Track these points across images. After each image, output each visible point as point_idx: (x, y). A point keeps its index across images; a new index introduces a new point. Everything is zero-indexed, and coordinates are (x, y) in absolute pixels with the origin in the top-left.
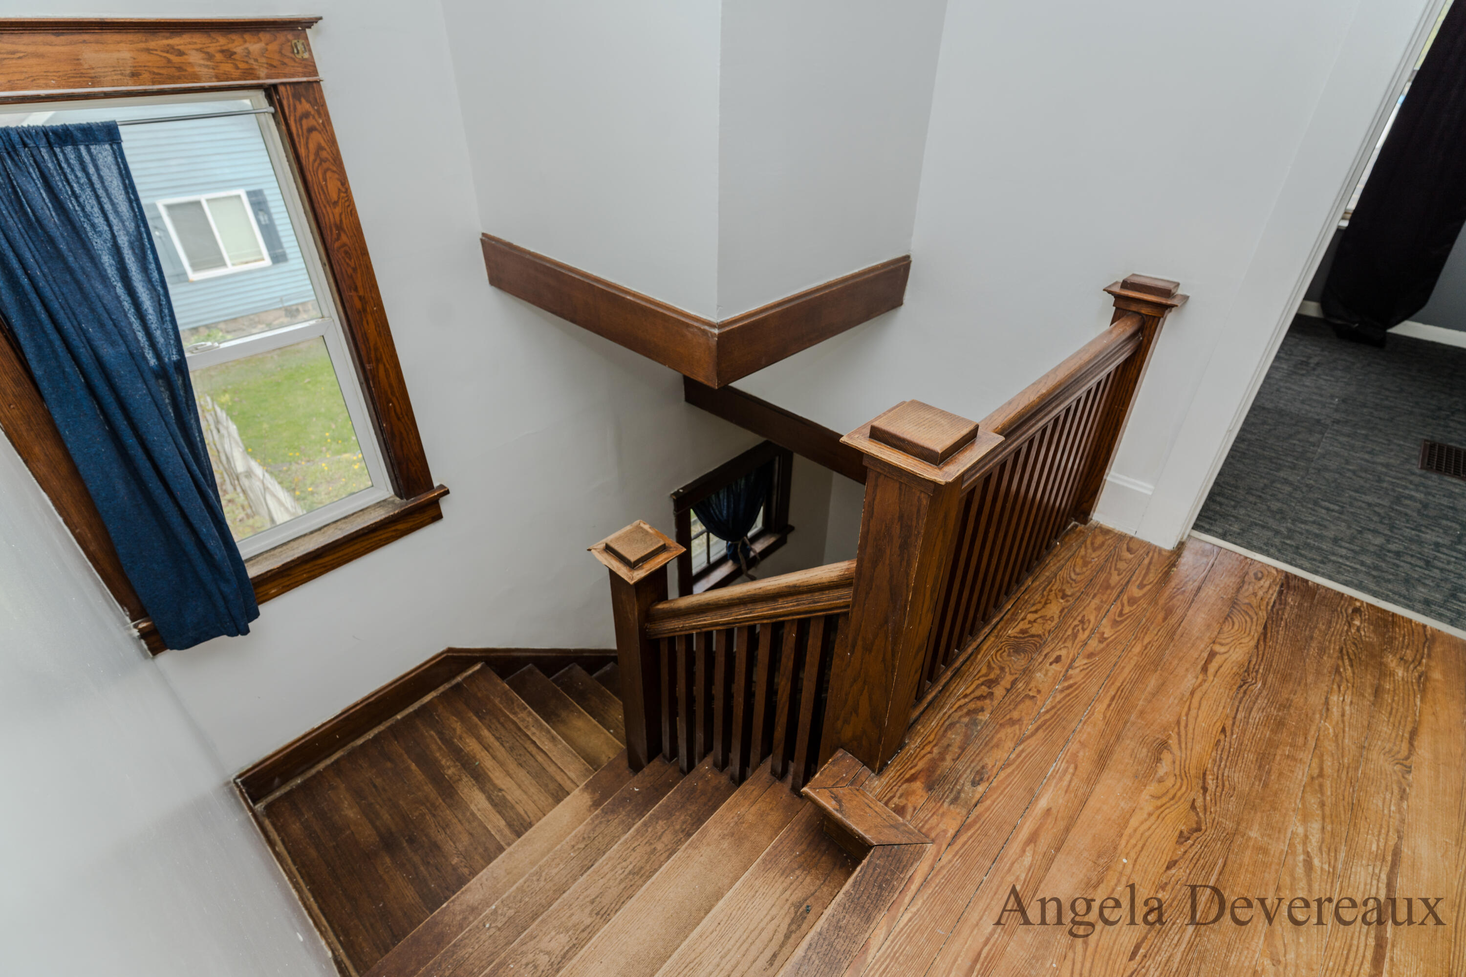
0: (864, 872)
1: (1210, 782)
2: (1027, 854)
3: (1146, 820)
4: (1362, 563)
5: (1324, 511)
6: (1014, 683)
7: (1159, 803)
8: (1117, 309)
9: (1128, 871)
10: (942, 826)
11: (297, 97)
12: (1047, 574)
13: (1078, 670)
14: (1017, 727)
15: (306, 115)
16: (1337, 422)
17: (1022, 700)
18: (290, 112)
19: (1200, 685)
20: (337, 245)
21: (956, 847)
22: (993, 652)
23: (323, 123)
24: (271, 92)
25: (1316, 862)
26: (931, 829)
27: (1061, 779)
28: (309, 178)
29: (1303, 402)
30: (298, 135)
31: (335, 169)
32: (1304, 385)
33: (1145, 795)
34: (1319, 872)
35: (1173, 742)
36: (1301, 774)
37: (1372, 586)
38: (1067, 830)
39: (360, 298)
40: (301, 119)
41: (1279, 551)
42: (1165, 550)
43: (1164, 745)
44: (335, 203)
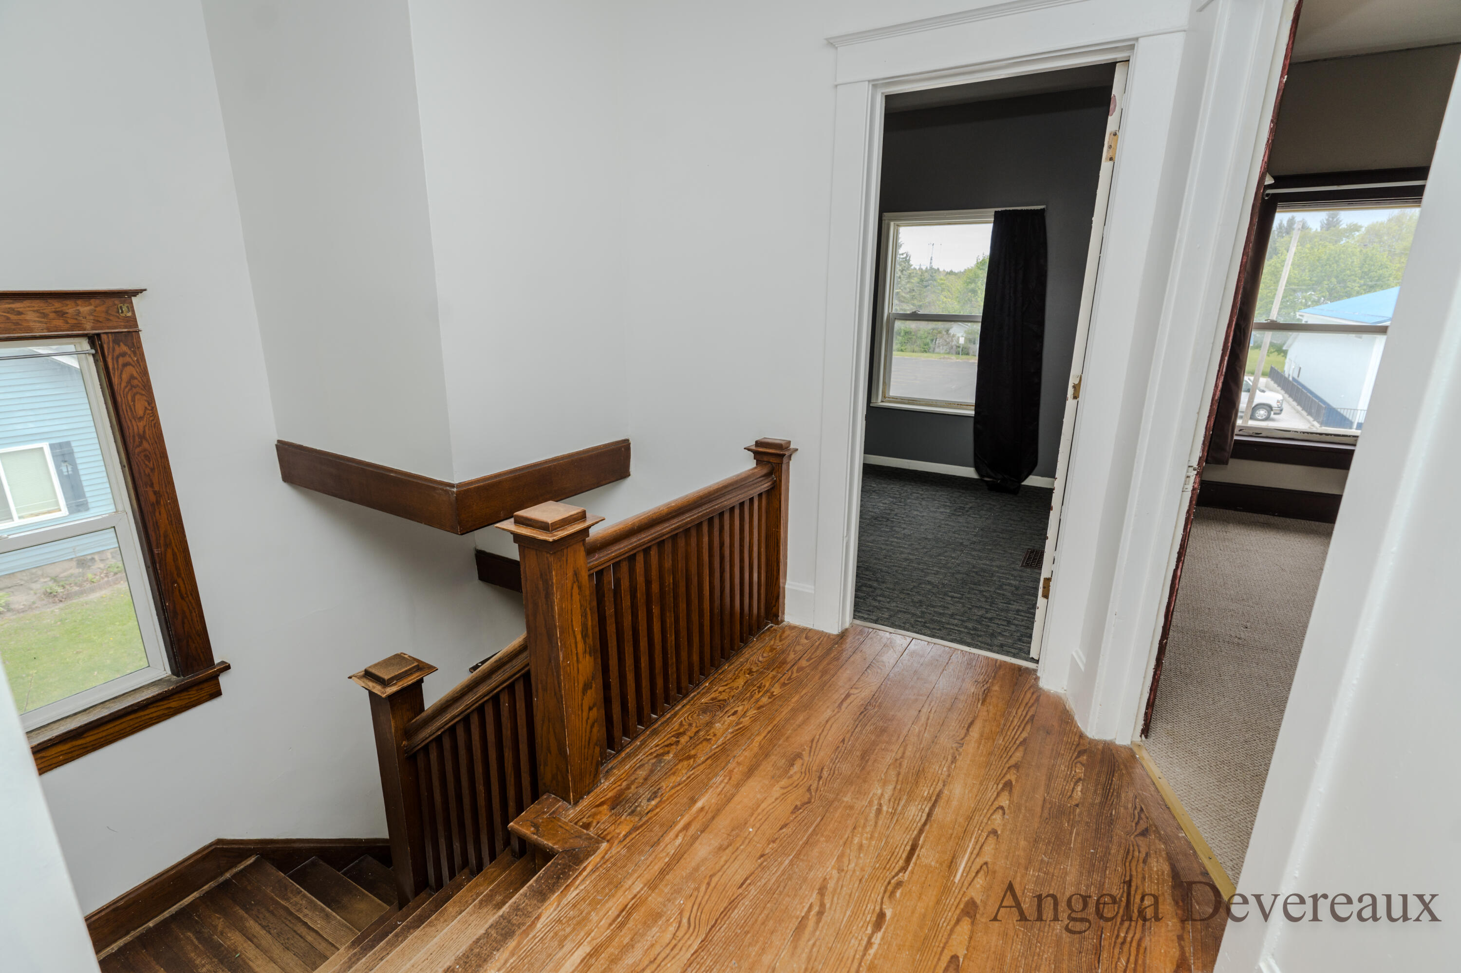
0: (546, 872)
1: (825, 773)
2: (679, 838)
3: (773, 802)
4: (966, 627)
5: (949, 599)
6: (697, 732)
7: (785, 791)
8: (757, 461)
9: (751, 835)
10: (617, 831)
11: (117, 342)
12: (741, 660)
13: (748, 718)
14: (692, 760)
15: (123, 355)
16: (974, 543)
17: (701, 743)
18: (108, 353)
19: (835, 715)
20: (137, 450)
21: (625, 843)
22: (686, 715)
23: (137, 360)
24: (94, 340)
25: (885, 808)
26: (607, 834)
27: (717, 787)
28: (119, 399)
29: (954, 533)
30: (114, 368)
31: (144, 393)
32: (959, 522)
33: (777, 788)
34: (884, 814)
35: (805, 754)
36: (889, 758)
37: (969, 640)
38: (713, 818)
39: (155, 493)
40: (118, 357)
41: (912, 626)
42: (833, 635)
43: (799, 756)
44: (141, 418)
